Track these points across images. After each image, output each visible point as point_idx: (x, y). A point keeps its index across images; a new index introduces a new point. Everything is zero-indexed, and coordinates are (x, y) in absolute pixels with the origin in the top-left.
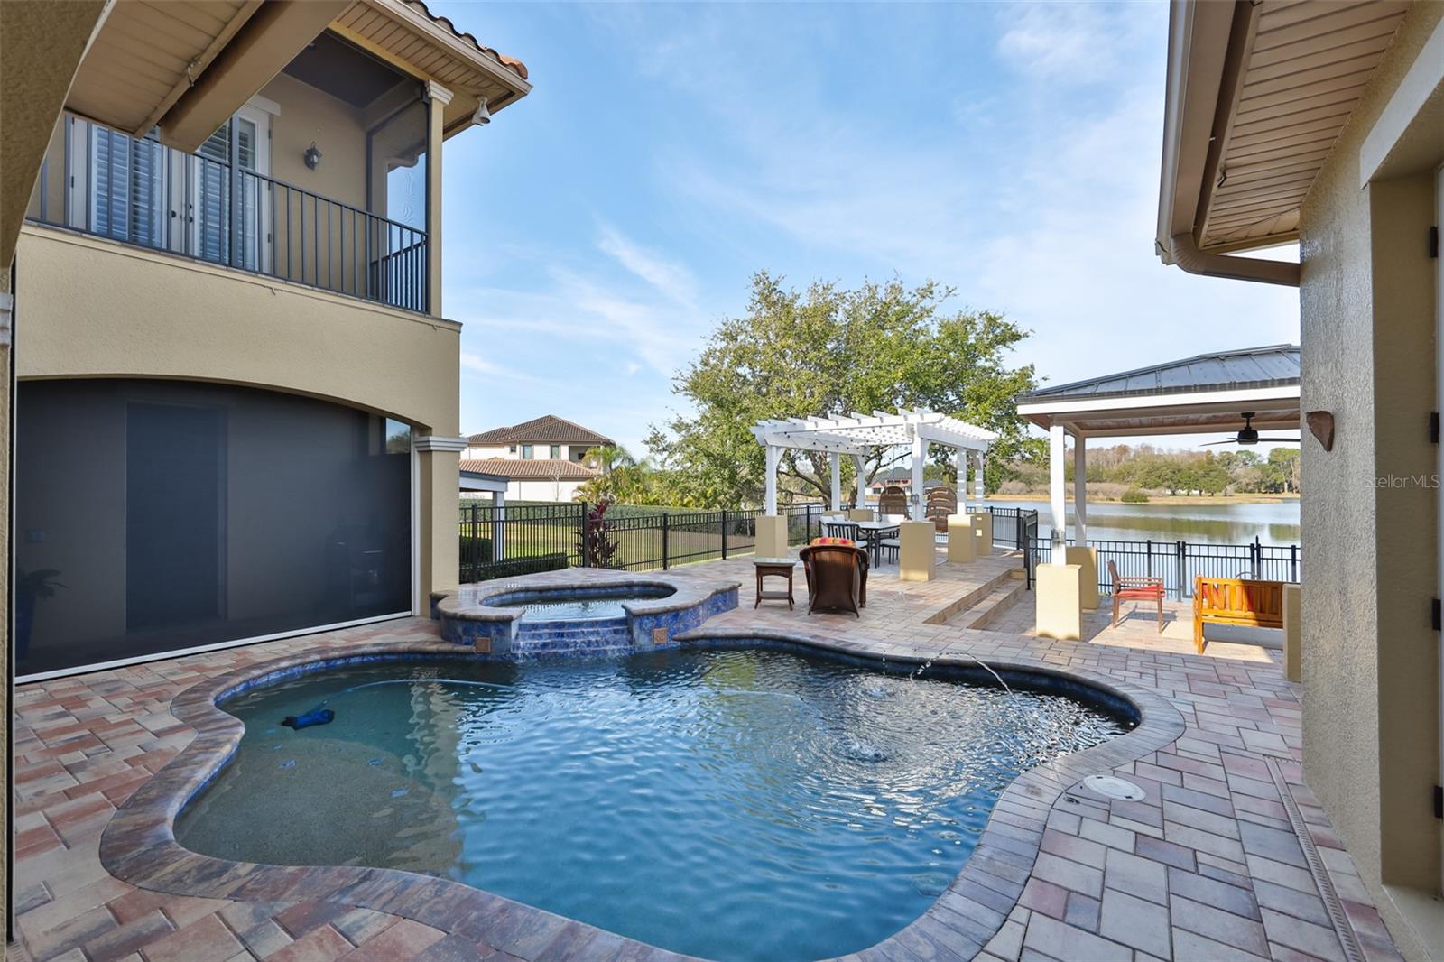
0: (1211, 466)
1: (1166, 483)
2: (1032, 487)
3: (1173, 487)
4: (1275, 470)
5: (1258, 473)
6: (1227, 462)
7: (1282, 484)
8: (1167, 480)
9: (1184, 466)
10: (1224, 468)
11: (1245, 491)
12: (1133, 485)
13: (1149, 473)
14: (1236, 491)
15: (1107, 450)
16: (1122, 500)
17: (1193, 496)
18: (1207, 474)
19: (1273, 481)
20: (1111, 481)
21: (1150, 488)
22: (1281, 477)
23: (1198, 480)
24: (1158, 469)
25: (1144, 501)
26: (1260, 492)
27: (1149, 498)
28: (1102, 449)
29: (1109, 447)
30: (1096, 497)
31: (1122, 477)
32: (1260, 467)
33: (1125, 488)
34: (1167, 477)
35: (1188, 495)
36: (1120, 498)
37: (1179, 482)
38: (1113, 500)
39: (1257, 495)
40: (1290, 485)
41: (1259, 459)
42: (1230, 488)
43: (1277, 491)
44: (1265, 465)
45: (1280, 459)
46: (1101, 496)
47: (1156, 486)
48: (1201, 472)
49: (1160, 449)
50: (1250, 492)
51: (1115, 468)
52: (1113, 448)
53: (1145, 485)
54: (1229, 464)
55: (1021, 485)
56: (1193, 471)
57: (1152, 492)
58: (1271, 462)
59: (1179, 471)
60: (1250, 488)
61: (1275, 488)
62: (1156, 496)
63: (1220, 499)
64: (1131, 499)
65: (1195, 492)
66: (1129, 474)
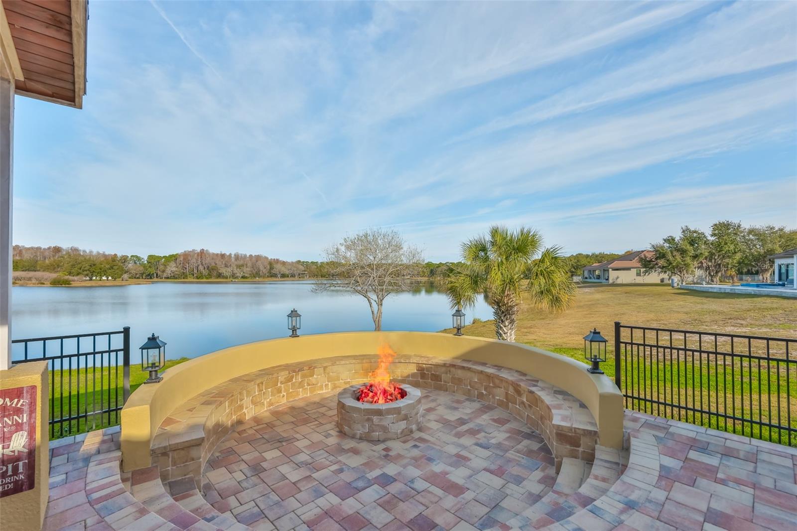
0: (114, 263)
1: (85, 273)
3: (90, 274)
4: (150, 267)
5: (142, 268)
6: (123, 261)
7: (153, 274)
8: (86, 271)
9: (97, 262)
10: (122, 265)
11: (135, 278)
12: (61, 274)
13: (73, 266)
14: (130, 278)
15: (44, 249)
16: (51, 284)
17: (104, 280)
18: (112, 268)
19: (149, 273)
20: (44, 271)
21: (73, 276)
22: (152, 270)
23: (106, 271)
24: (79, 263)
25: (68, 284)
26: (142, 278)
27: (71, 283)
29: (46, 247)
30: (29, 282)
31: (53, 267)
32: (143, 265)
33: (54, 275)
34: (86, 269)
35: (100, 280)
36: (49, 283)
37: (94, 272)
38: (44, 284)
39: (141, 280)
40: (157, 275)
41: (142, 260)
42: (126, 276)
43: (151, 278)
44: (145, 264)
45: (152, 261)
46: (34, 281)
47: (78, 274)
48: (108, 266)
49: (84, 251)
50: (138, 278)
51: (48, 262)
52: (49, 248)
53: (70, 274)
54: (125, 262)
56: (103, 266)
57: (76, 278)
58: (148, 262)
59: (94, 265)
60: (138, 276)
61: (150, 276)
62: (76, 280)
63: (118, 282)
64: (56, 283)
65: (104, 278)
66: (58, 266)
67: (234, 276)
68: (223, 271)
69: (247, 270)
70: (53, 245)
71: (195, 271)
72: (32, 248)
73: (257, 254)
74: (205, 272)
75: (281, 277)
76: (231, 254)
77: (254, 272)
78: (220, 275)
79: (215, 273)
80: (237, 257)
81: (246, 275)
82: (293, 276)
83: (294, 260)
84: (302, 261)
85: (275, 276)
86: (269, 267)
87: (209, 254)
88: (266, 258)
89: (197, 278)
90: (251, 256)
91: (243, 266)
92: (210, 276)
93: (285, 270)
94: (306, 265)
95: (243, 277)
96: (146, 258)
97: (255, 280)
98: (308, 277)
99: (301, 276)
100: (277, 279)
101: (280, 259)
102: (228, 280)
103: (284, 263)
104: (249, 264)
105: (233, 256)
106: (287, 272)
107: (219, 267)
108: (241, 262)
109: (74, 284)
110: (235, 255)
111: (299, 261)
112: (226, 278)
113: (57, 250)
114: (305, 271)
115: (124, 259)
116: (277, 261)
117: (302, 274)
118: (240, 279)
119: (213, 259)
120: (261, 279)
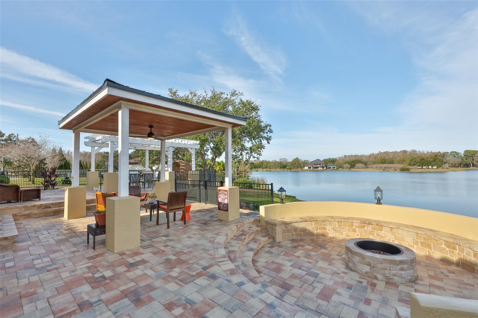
0: (436, 157)
1: (418, 164)
2: (367, 166)
3: (421, 165)
4: (467, 159)
5: (460, 160)
6: (443, 156)
7: (470, 164)
8: (419, 163)
10: (442, 158)
11: (455, 167)
12: (405, 165)
13: (411, 160)
14: (450, 167)
15: (399, 152)
16: (400, 170)
17: (430, 168)
18: (434, 161)
19: (466, 163)
20: (397, 163)
21: (411, 166)
22: (469, 161)
23: (431, 163)
24: (415, 159)
25: (408, 171)
26: (461, 167)
27: (410, 170)
28: (396, 152)
30: (390, 169)
31: (402, 162)
32: (461, 158)
33: (401, 166)
34: (418, 162)
35: (428, 168)
36: (399, 170)
37: (423, 163)
38: (397, 170)
40: (473, 164)
41: (460, 155)
42: (447, 165)
43: (468, 167)
44: (463, 157)
45: (469, 154)
46: (392, 169)
47: (414, 165)
48: (432, 160)
50: (457, 167)
51: (398, 159)
52: (401, 151)
53: (410, 165)
54: (444, 156)
55: (363, 165)
56: (429, 160)
57: (413, 167)
58: (465, 155)
59: (423, 159)
60: (456, 165)
61: (467, 166)
62: (413, 169)
63: (440, 169)
64: (403, 170)
65: (430, 167)
66: (404, 161)
70: (402, 150)
72: (393, 152)
96: (463, 153)
109: (411, 171)
113: (405, 152)
115: (444, 155)
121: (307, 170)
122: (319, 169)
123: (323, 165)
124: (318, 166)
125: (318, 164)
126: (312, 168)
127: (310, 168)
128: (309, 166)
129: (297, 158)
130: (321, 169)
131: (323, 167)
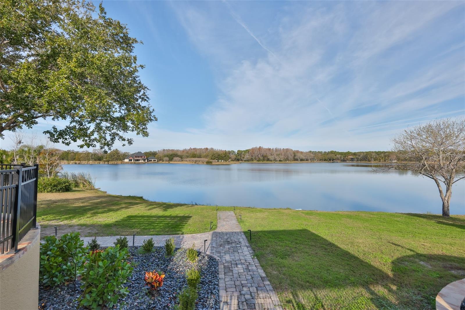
0: (226, 154)
1: (216, 159)
2: (183, 159)
4: (238, 156)
5: (235, 156)
9: (220, 154)
10: (228, 155)
12: (209, 159)
13: (213, 155)
18: (225, 156)
20: (204, 158)
22: (239, 157)
23: (223, 158)
25: (211, 163)
28: (201, 149)
29: (203, 148)
31: (206, 157)
32: (235, 154)
33: (207, 160)
34: (216, 157)
35: (221, 162)
36: (205, 163)
37: (219, 158)
39: (235, 162)
40: (241, 159)
42: (230, 160)
45: (239, 153)
46: (201, 162)
47: (214, 159)
48: (224, 156)
49: (215, 149)
50: (234, 161)
51: (204, 154)
53: (212, 159)
55: (179, 159)
56: (222, 155)
57: (213, 161)
58: (238, 154)
61: (238, 160)
62: (215, 162)
63: (227, 163)
64: (208, 163)
65: (223, 161)
66: (208, 156)
67: (275, 160)
68: (270, 157)
69: (282, 157)
70: (205, 148)
71: (257, 157)
72: (199, 149)
73: (287, 148)
74: (262, 158)
75: (300, 161)
76: (273, 149)
77: (286, 158)
78: (268, 160)
79: (266, 159)
80: (277, 150)
81: (281, 160)
82: (307, 160)
83: (308, 151)
84: (312, 151)
85: (297, 160)
86: (293, 155)
87: (263, 149)
88: (292, 150)
89: (258, 161)
90: (283, 149)
91: (279, 154)
92: (264, 160)
93: (302, 157)
94: (315, 153)
95: (280, 161)
96: (237, 152)
97: (286, 162)
98: (316, 160)
99: (312, 160)
100: (298, 162)
101: (299, 151)
102: (273, 162)
103: (302, 153)
104: (283, 154)
105: (274, 149)
106: (304, 158)
107: (268, 155)
108: (279, 153)
109: (213, 163)
110: (275, 149)
111: (311, 151)
112: (272, 161)
113: (207, 149)
114: (314, 157)
115: (229, 152)
116: (298, 152)
117: (313, 159)
118: (278, 162)
119: (265, 151)
120: (289, 162)
121: (128, 162)
122: (140, 161)
123: (144, 157)
124: (140, 158)
125: (139, 157)
126: (133, 160)
127: (131, 160)
128: (130, 159)
129: (117, 149)
130: (143, 161)
131: (144, 160)
